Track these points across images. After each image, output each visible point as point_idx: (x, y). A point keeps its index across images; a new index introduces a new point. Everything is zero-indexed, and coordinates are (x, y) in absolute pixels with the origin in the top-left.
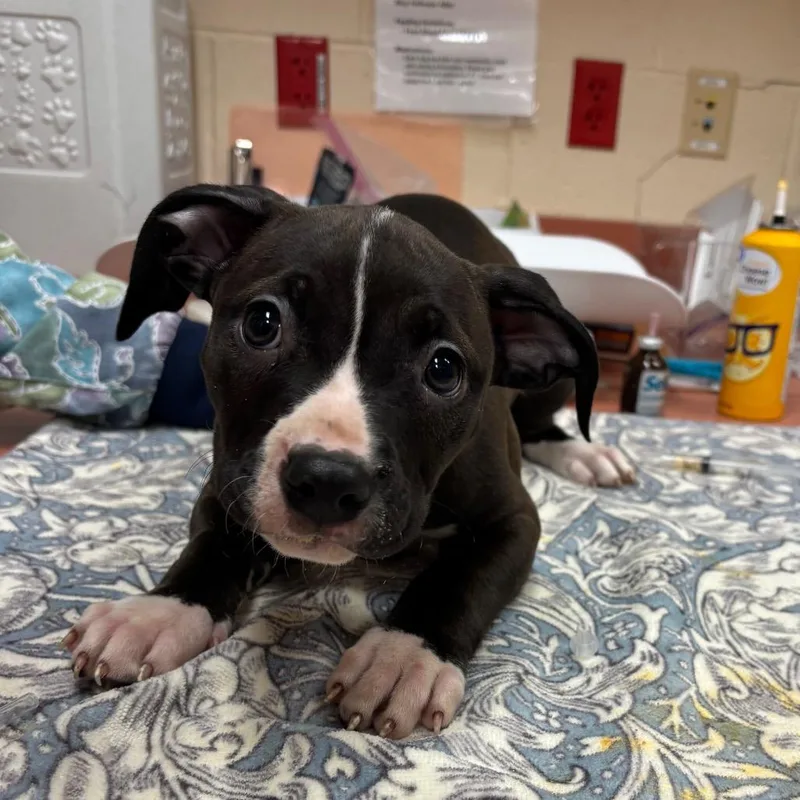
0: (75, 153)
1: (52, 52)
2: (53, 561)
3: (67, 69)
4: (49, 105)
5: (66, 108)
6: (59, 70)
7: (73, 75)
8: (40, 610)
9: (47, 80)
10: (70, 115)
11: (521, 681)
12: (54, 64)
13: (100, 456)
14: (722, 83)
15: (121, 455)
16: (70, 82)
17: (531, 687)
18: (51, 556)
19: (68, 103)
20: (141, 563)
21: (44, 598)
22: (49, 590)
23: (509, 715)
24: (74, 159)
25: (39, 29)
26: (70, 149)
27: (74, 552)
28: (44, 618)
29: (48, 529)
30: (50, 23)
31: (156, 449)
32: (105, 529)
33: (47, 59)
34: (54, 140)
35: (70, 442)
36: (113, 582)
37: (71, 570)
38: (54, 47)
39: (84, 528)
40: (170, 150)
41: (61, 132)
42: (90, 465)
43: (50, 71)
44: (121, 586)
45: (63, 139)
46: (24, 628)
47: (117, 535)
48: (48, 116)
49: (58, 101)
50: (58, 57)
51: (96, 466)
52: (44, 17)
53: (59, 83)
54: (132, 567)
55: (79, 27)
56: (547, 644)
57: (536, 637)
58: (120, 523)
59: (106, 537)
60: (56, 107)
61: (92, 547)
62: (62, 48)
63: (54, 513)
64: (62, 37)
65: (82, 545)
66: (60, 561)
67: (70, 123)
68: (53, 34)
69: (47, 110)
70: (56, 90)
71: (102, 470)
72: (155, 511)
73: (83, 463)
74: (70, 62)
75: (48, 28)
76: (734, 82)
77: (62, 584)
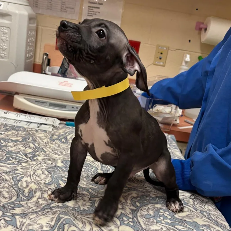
0: (6, 55)
1: (4, 34)
2: (5, 149)
3: (7, 38)
4: (2, 45)
5: (5, 46)
6: (5, 38)
7: (8, 39)
8: (5, 157)
9: (2, 40)
10: (6, 47)
11: (88, 175)
12: (4, 36)
13: (8, 130)
14: (165, 48)
15: (13, 130)
16: (7, 40)
17: (90, 176)
18: (4, 148)
19: (6, 45)
20: (20, 151)
21: (5, 156)
22: (6, 154)
23: (86, 180)
24: (6, 57)
25: (2, 29)
26: (5, 54)
27: (8, 148)
28: (6, 159)
29: (3, 144)
30: (4, 28)
31: (19, 129)
32: (13, 144)
33: (3, 35)
34: (2, 52)
35: (2, 127)
36: (17, 154)
37: (8, 151)
38: (5, 33)
39: (9, 144)
40: (28, 55)
41: (4, 51)
42: (7, 132)
43: (3, 38)
44: (18, 155)
45: (4, 52)
46: (3, 160)
47: (15, 145)
48: (1, 47)
49: (4, 44)
50: (5, 35)
51: (8, 132)
52: (3, 27)
53: (4, 41)
54: (19, 152)
55: (10, 29)
56: (93, 169)
57: (91, 167)
58: (15, 144)
59: (13, 146)
60: (3, 45)
61: (11, 148)
62: (6, 33)
63: (3, 141)
64: (7, 31)
65: (9, 147)
66: (6, 149)
67: (6, 49)
68: (5, 30)
69: (1, 46)
70: (4, 42)
71: (10, 133)
72: (21, 141)
73: (6, 131)
74: (7, 36)
75: (4, 29)
76: (168, 48)
77: (8, 153)
